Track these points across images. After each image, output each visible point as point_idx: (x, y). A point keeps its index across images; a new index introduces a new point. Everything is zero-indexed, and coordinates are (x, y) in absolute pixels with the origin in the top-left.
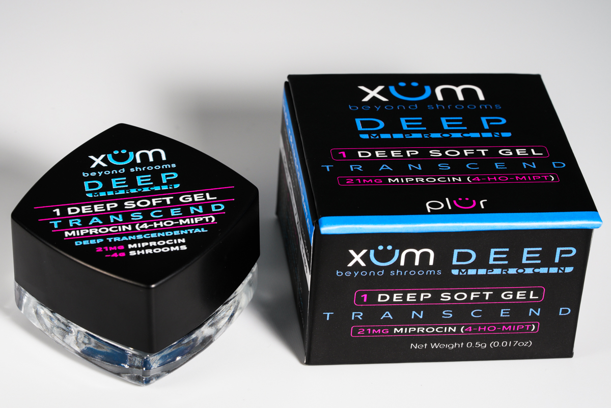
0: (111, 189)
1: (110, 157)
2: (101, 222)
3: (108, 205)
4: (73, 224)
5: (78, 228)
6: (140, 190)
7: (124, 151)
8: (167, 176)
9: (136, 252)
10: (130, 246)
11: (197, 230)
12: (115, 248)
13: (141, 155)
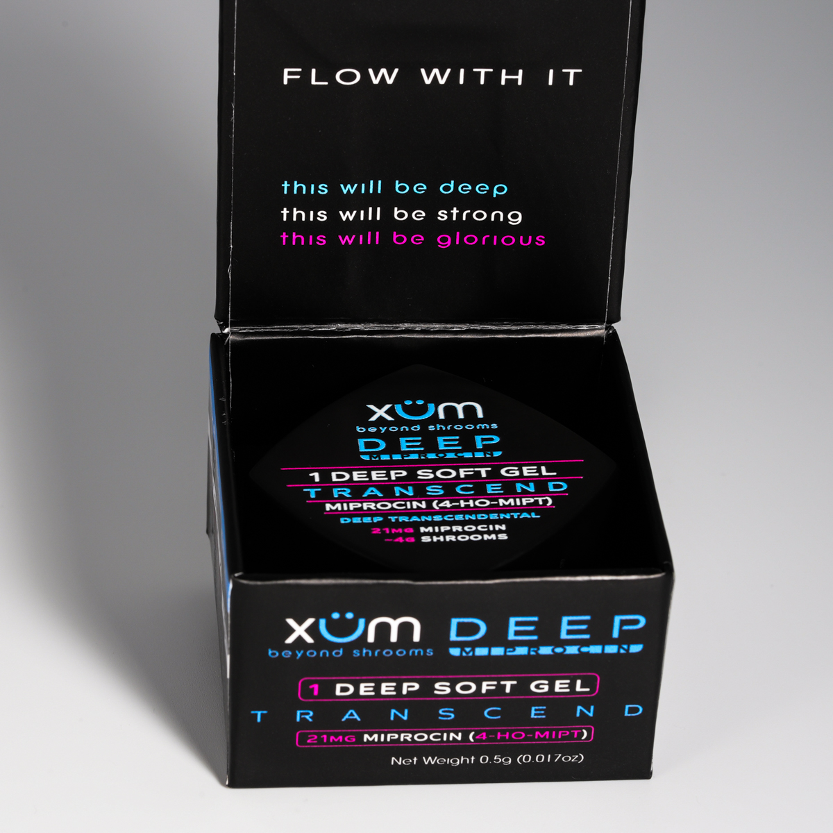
0: (398, 451)
1: (398, 408)
2: (380, 495)
3: (393, 473)
4: (339, 495)
5: (346, 501)
6: (441, 455)
7: (420, 402)
8: (483, 440)
9: (432, 538)
10: (422, 529)
11: (525, 515)
12: (401, 531)
13: (446, 409)
